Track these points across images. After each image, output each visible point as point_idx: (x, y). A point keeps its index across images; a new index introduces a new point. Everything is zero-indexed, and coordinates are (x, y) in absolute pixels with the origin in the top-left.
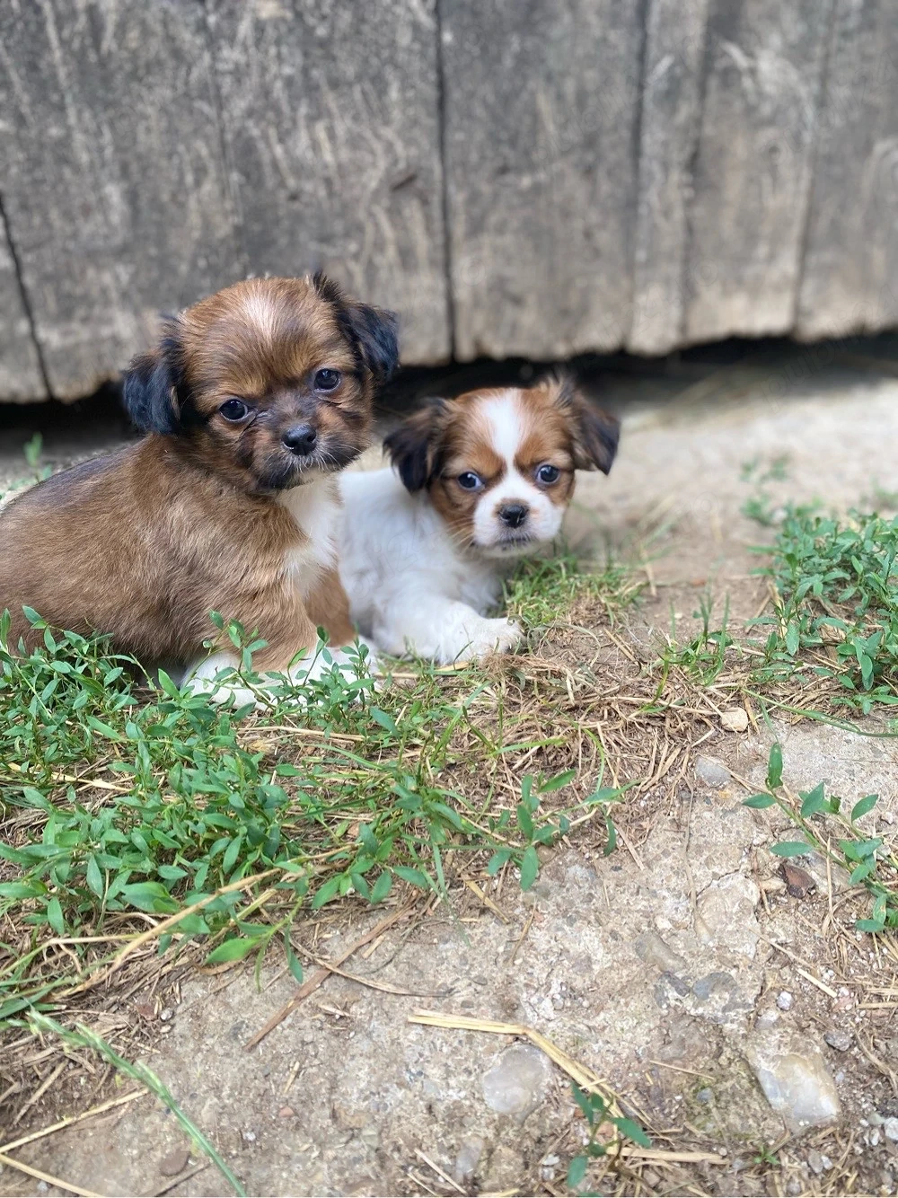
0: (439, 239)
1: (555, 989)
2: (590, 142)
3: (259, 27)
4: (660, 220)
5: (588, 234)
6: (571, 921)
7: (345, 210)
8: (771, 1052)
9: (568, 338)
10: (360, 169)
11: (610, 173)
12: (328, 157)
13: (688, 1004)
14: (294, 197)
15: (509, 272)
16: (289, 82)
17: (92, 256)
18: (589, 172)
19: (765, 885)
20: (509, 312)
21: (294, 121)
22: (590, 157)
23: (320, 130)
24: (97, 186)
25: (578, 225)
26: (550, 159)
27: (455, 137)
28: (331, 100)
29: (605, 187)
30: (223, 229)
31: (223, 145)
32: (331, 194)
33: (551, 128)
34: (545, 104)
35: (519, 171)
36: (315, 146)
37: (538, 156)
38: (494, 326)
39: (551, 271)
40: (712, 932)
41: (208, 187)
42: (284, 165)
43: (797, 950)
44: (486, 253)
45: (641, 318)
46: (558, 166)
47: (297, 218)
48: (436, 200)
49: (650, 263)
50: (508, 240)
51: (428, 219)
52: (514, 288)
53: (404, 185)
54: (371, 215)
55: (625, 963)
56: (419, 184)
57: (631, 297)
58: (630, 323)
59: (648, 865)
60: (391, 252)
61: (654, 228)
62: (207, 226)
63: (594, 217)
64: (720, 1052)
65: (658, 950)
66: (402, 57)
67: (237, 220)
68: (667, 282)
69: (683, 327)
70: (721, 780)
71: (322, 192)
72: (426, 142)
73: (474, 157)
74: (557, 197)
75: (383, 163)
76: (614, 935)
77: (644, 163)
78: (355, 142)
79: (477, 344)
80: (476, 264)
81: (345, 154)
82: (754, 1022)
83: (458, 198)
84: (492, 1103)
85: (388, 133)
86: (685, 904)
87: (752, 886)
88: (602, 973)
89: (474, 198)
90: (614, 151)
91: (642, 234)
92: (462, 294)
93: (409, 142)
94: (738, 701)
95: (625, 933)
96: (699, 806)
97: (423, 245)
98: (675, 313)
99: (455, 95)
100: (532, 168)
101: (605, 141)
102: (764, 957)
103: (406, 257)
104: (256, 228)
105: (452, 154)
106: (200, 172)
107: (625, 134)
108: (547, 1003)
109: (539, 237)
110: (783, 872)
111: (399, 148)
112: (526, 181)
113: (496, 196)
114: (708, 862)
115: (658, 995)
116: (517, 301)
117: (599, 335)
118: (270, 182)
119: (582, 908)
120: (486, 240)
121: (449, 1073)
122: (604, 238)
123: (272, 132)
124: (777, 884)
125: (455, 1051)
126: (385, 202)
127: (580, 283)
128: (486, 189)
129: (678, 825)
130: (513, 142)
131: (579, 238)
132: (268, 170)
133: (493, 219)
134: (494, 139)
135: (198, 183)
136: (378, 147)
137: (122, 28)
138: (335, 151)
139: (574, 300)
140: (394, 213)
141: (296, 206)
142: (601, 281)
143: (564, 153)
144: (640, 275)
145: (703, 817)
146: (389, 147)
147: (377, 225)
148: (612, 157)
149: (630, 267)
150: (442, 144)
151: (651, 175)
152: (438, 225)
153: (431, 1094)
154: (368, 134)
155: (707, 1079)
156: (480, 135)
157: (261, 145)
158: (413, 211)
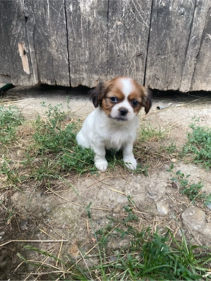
0: (144, 66)
2: (177, 51)
3: (117, 26)
4: (189, 67)
5: (174, 68)
7: (127, 59)
10: (131, 52)
11: (180, 57)
14: (118, 56)
15: (157, 74)
16: (121, 36)
17: (82, 63)
18: (176, 56)
20: (156, 81)
21: (121, 43)
22: (176, 53)
23: (125, 44)
24: (85, 51)
25: (172, 66)
26: (168, 53)
27: (150, 48)
28: (128, 39)
29: (178, 59)
30: (105, 60)
31: (107, 46)
32: (125, 56)
33: (169, 47)
34: (169, 43)
35: (162, 55)
36: (124, 47)
37: (166, 52)
38: (153, 83)
41: (104, 53)
42: (118, 50)
44: (153, 69)
45: (182, 85)
46: (170, 55)
47: (119, 60)
48: (145, 59)
49: (186, 75)
50: (157, 67)
51: (143, 62)
53: (139, 55)
54: (132, 60)
56: (142, 56)
57: (181, 81)
60: (135, 67)
61: (187, 68)
62: (102, 60)
63: (175, 65)
66: (142, 33)
67: (107, 59)
68: (188, 79)
69: (191, 88)
72: (145, 48)
73: (153, 52)
74: (169, 60)
75: (136, 51)
77: (187, 56)
78: (131, 47)
79: (149, 86)
80: (151, 71)
81: (129, 49)
83: (149, 59)
85: (138, 46)
89: (152, 59)
90: (181, 53)
91: (185, 69)
92: (147, 77)
93: (141, 48)
97: (141, 67)
99: (151, 40)
100: (164, 54)
101: (180, 51)
103: (137, 69)
104: (111, 61)
105: (149, 51)
106: (103, 50)
107: (184, 49)
111: (139, 49)
112: (163, 57)
116: (158, 79)
117: (173, 88)
118: (115, 53)
120: (153, 67)
122: (177, 69)
123: (116, 44)
126: (135, 58)
128: (155, 58)
130: (161, 50)
131: (172, 69)
132: (114, 51)
133: (155, 63)
134: (158, 49)
135: (102, 52)
136: (135, 48)
137: (93, 25)
138: (127, 48)
139: (169, 80)
140: (136, 60)
141: (119, 58)
143: (171, 52)
146: (137, 49)
147: (133, 62)
149: (182, 75)
150: (147, 49)
154: (134, 46)
156: (155, 48)
157: (114, 46)
158: (140, 60)
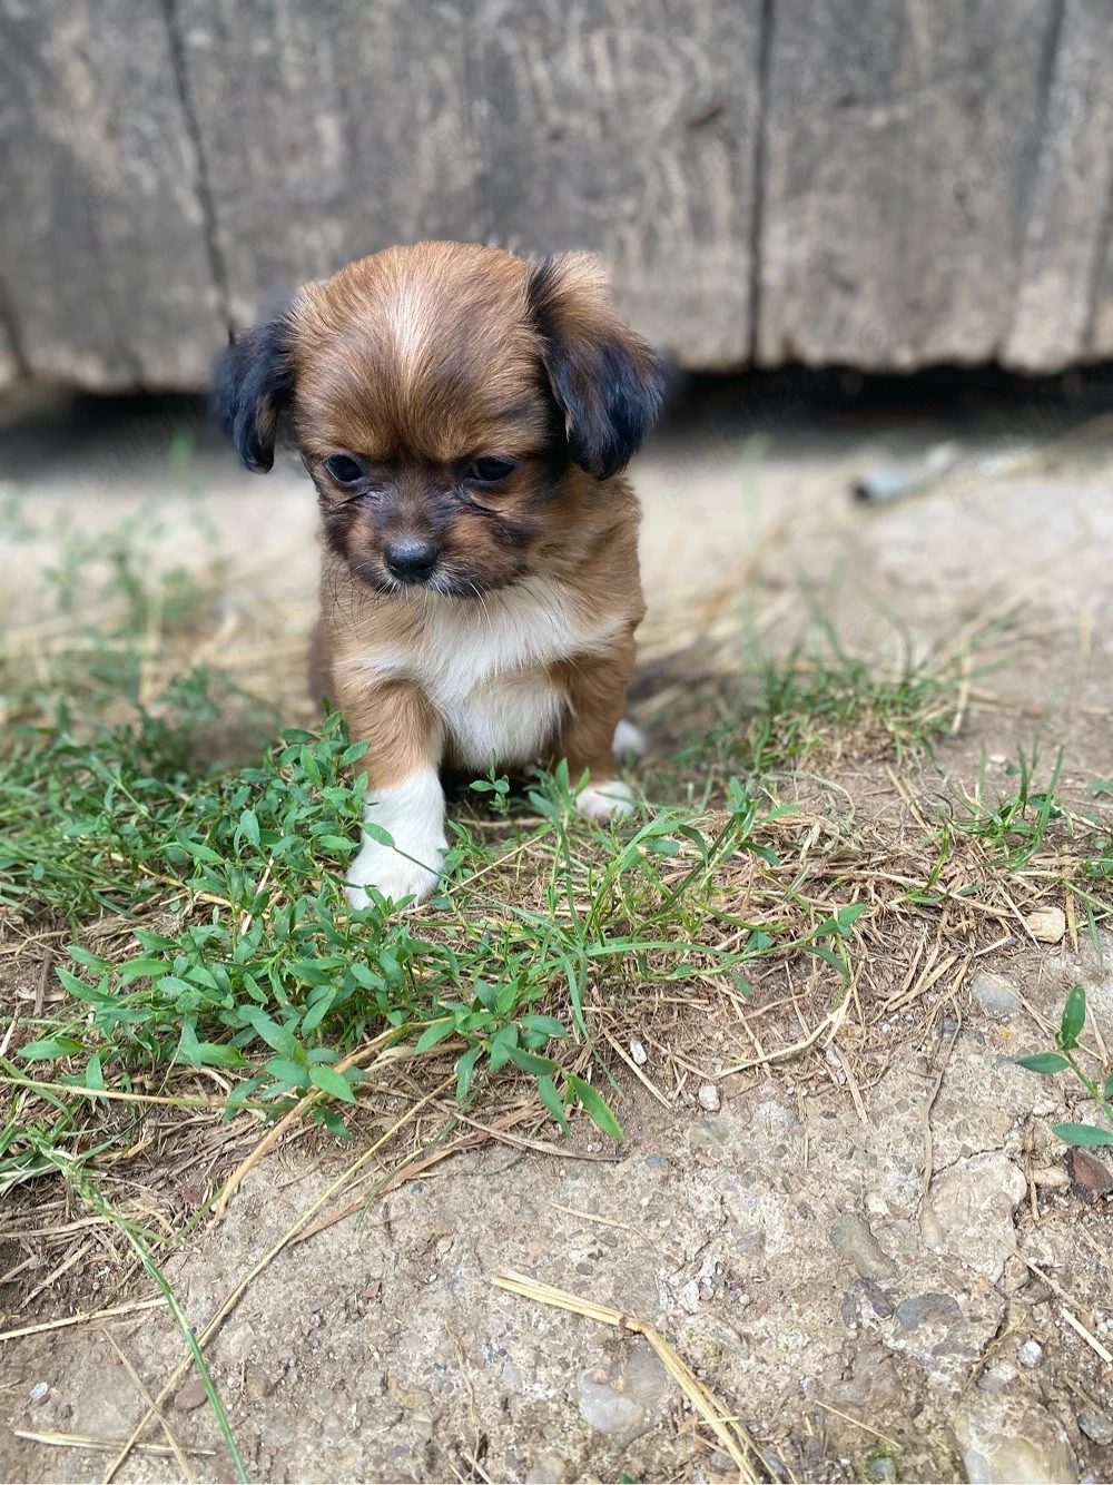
0: (747, 198)
1: (707, 1271)
2: (980, 60)
4: (1072, 178)
5: (961, 197)
6: (748, 1180)
7: (623, 154)
8: (992, 1427)
9: (916, 343)
10: (646, 97)
11: (1004, 108)
12: (605, 80)
13: (888, 1328)
14: (557, 136)
15: (840, 247)
17: (299, 210)
18: (972, 105)
19: (1038, 1177)
20: (836, 301)
21: (563, 31)
22: (976, 83)
23: (598, 46)
24: (309, 119)
25: (948, 182)
26: (918, 85)
27: (784, 52)
29: (994, 127)
30: (463, 176)
31: (470, 65)
32: (606, 133)
33: (923, 39)
35: (870, 103)
36: (589, 66)
37: (902, 80)
38: (813, 320)
39: (902, 247)
40: (943, 1234)
41: (448, 122)
42: (547, 92)
43: (1067, 1280)
44: (811, 219)
45: (1025, 320)
46: (929, 95)
47: (558, 165)
48: (747, 145)
49: (1049, 241)
50: (844, 202)
51: (734, 169)
52: (846, 270)
53: (704, 120)
54: (657, 164)
55: (811, 1251)
56: (726, 121)
57: (1013, 289)
58: (1008, 325)
59: (874, 1118)
60: (680, 215)
61: (1061, 189)
62: (443, 173)
63: (973, 171)
64: (919, 1409)
65: (858, 1244)
67: (479, 166)
68: (1071, 269)
69: (1088, 335)
70: (1007, 1011)
71: (593, 130)
72: (741, 60)
73: (807, 81)
74: (921, 141)
75: (679, 89)
76: (804, 1210)
77: (1058, 93)
79: (787, 344)
80: (795, 234)
81: (629, 78)
82: (977, 1377)
83: (778, 140)
84: (588, 1413)
85: (690, 47)
86: (914, 1183)
87: (1018, 1177)
88: (775, 1261)
89: (801, 140)
90: (1013, 74)
91: (1041, 197)
92: (772, 276)
93: (717, 60)
94: (1056, 899)
95: (820, 1209)
96: (965, 1044)
97: (724, 204)
98: (1078, 313)
100: (889, 97)
101: (1002, 59)
102: (1012, 1283)
103: (700, 222)
104: (503, 177)
105: (777, 78)
106: (438, 100)
107: (1034, 48)
108: (692, 1287)
109: (888, 198)
110: (1070, 1161)
111: (704, 69)
112: (878, 118)
113: (832, 140)
114: (959, 1130)
115: (848, 1308)
116: (849, 287)
117: (962, 340)
118: (527, 113)
119: (767, 1163)
120: (814, 201)
121: (538, 1359)
122: (985, 204)
123: (534, 48)
124: (1057, 1177)
125: (552, 1333)
126: (678, 143)
127: (943, 265)
128: (819, 128)
129: (929, 1066)
130: (864, 62)
131: (947, 202)
132: (523, 99)
133: (826, 171)
134: (837, 56)
135: (434, 115)
136: (674, 67)
138: (615, 72)
139: (931, 288)
140: (689, 159)
141: (558, 150)
142: (973, 264)
143: (939, 76)
144: (1030, 257)
145: (968, 1062)
146: (689, 69)
147: (663, 178)
148: (1009, 82)
149: (1017, 245)
150: (763, 63)
151: (1065, 113)
152: (747, 180)
153: (510, 1385)
154: (661, 48)
155: (891, 1444)
156: (818, 51)
157: (518, 68)
158: (715, 159)
